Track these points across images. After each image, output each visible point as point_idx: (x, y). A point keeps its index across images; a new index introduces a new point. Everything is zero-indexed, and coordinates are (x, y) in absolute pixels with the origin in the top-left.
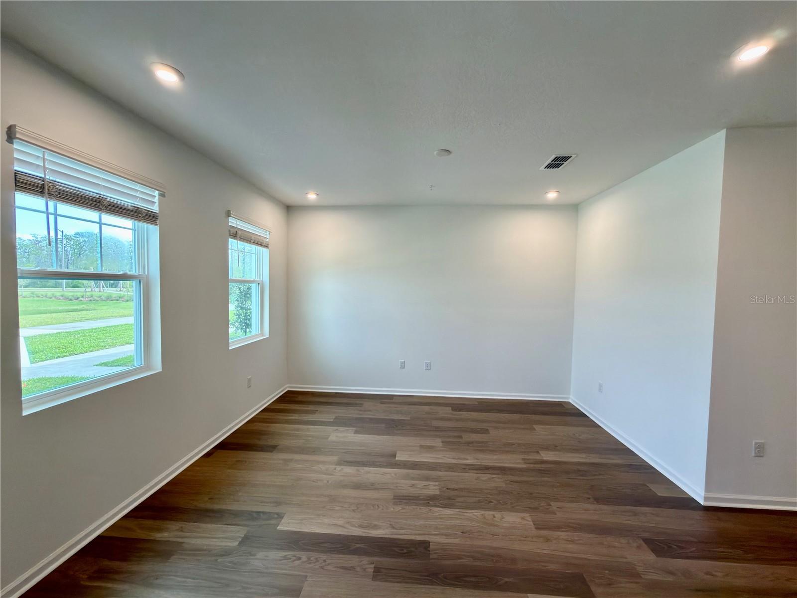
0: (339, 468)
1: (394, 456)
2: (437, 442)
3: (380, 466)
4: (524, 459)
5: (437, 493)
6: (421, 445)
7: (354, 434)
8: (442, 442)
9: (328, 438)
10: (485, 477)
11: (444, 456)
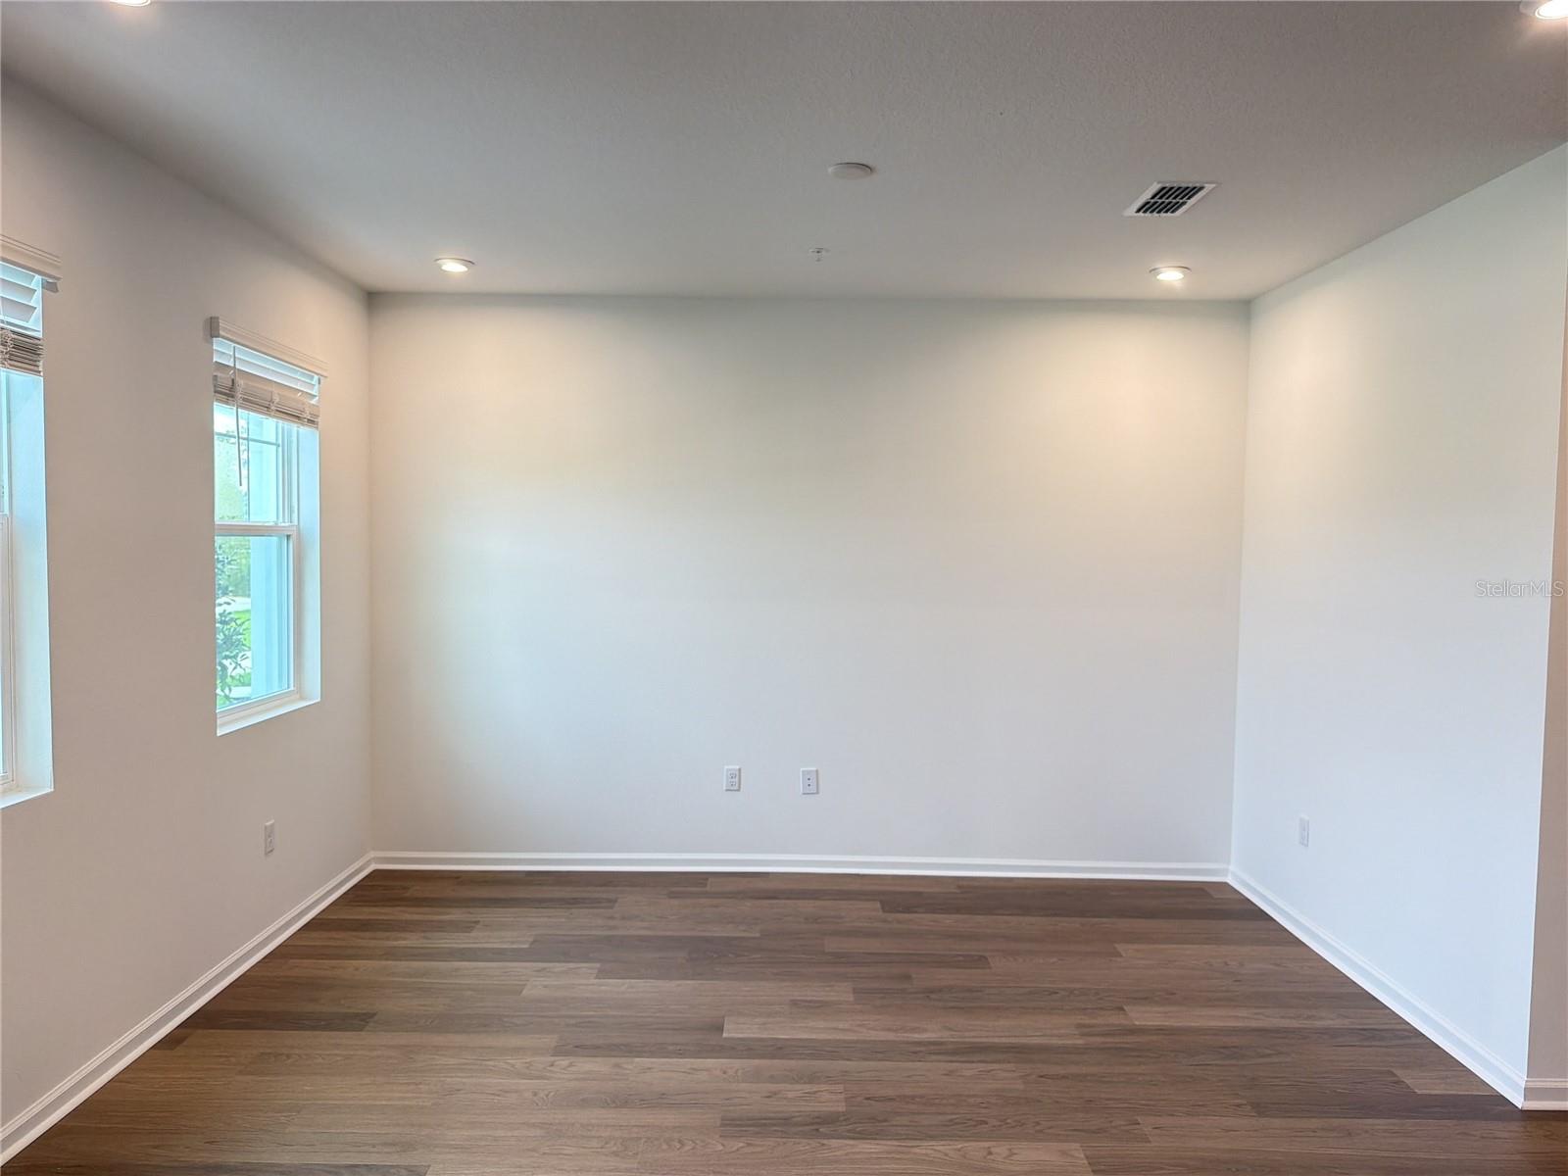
0: (563, 1062)
1: (720, 1029)
2: (841, 993)
3: (681, 1054)
4: (1079, 1026)
5: (841, 1108)
6: (792, 1001)
7: (597, 977)
8: (855, 991)
9: (521, 992)
10: (969, 1070)
11: (859, 1026)
